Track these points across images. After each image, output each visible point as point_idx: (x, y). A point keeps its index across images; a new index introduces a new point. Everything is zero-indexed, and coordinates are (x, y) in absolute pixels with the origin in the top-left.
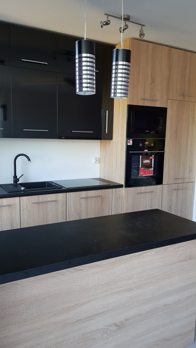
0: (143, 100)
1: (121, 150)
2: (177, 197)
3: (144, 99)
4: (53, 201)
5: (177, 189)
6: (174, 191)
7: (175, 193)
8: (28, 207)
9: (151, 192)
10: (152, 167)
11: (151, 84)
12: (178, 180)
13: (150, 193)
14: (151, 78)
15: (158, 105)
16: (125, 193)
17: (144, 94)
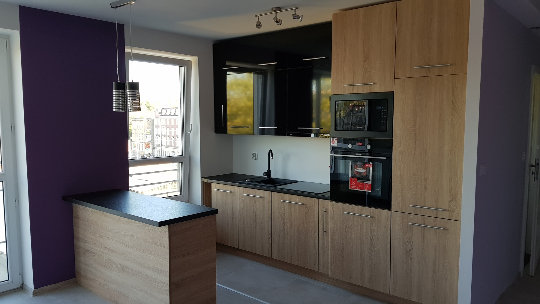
0: (351, 87)
2: (424, 239)
7: (417, 230)
10: (369, 180)
11: (364, 62)
13: (368, 218)
14: (364, 54)
15: (376, 89)
17: (353, 78)
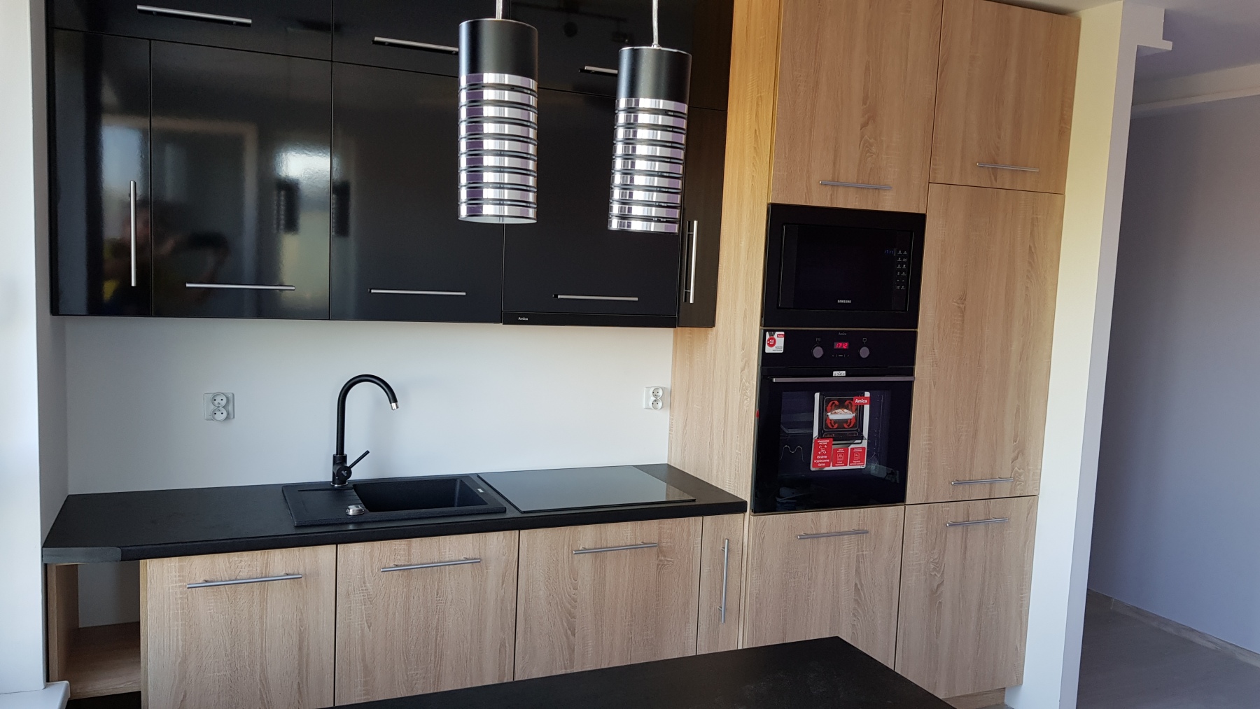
0: (828, 187)
1: (742, 370)
2: (965, 553)
3: (834, 184)
4: (466, 561)
5: (966, 524)
6: (952, 529)
7: (954, 536)
8: (368, 585)
9: (857, 532)
11: (864, 126)
12: (967, 486)
13: (853, 536)
14: (864, 103)
15: (889, 203)
16: (751, 534)
17: (834, 164)
